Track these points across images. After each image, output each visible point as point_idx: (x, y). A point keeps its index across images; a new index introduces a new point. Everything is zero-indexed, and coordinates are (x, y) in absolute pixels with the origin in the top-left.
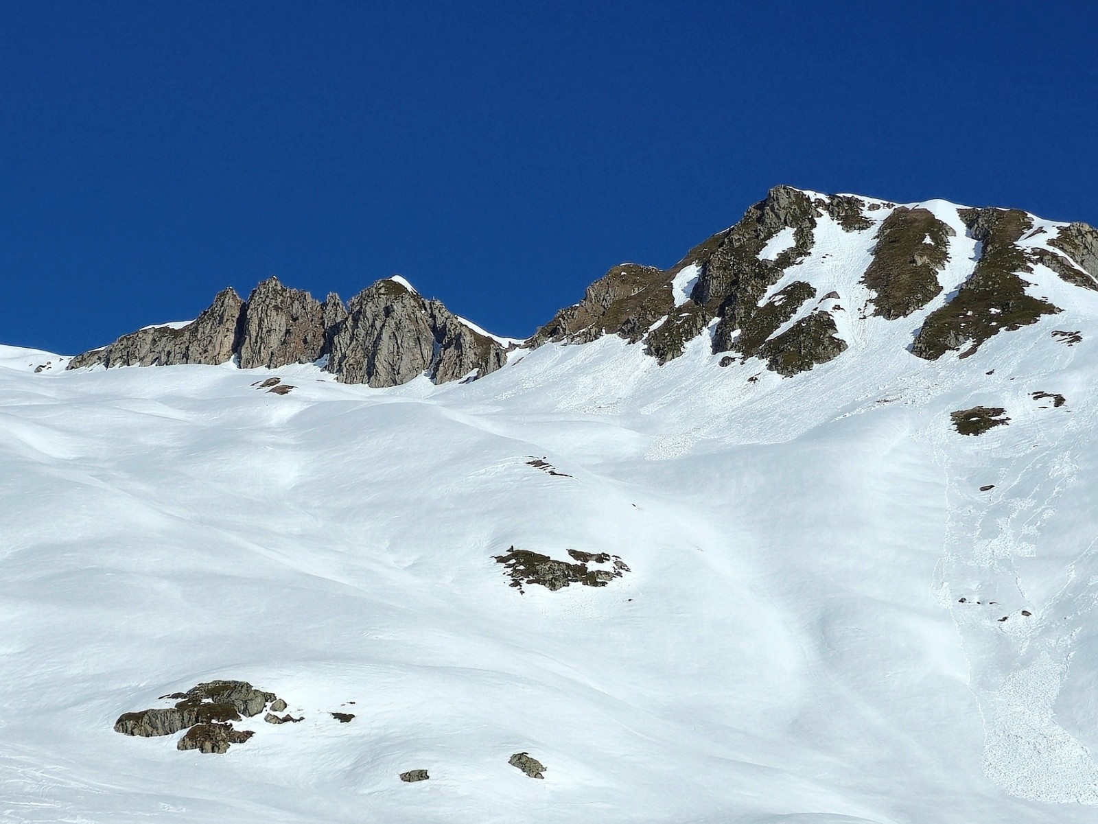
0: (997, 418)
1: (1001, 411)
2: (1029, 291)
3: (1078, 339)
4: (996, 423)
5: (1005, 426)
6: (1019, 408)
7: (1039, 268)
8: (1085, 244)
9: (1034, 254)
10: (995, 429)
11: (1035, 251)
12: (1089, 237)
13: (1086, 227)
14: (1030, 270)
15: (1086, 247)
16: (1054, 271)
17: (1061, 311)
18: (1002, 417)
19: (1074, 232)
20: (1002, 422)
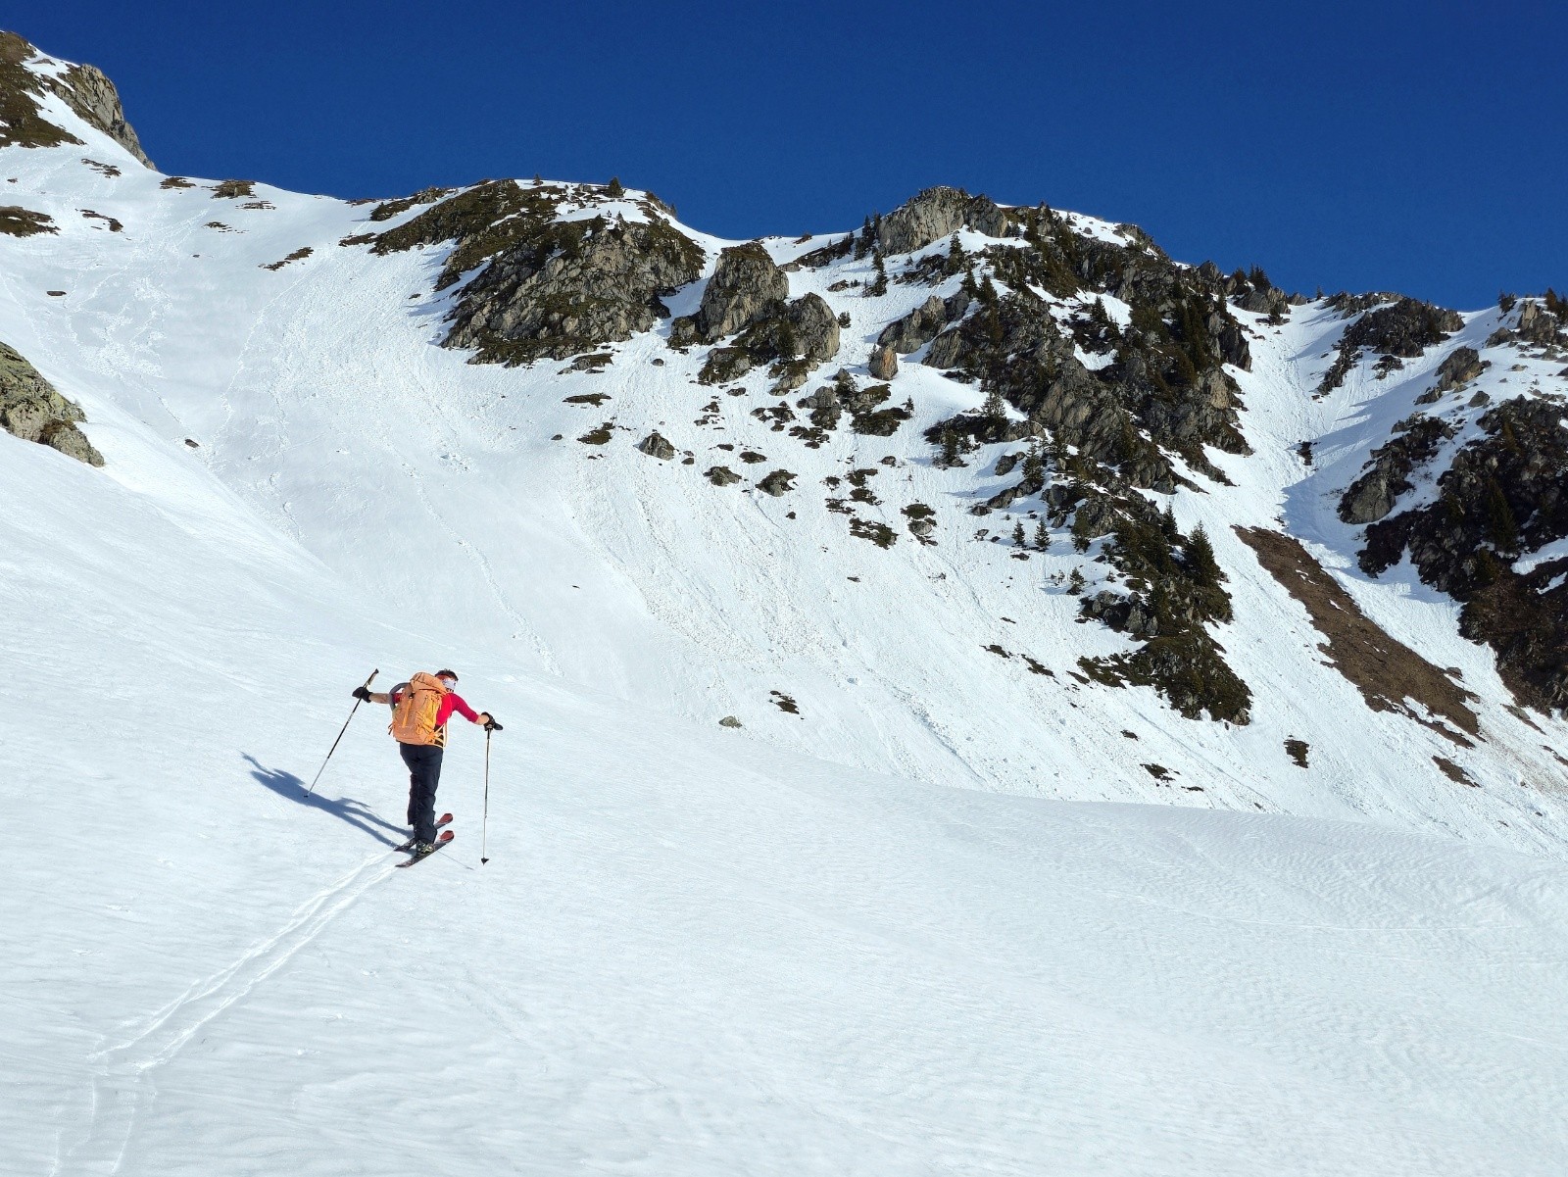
0: (44, 224)
1: (46, 218)
2: (41, 114)
3: (117, 173)
4: (42, 229)
5: (53, 235)
6: (67, 219)
7: (50, 95)
8: (96, 91)
9: (45, 80)
10: (41, 235)
11: (44, 78)
12: (101, 84)
13: (99, 74)
14: (42, 95)
15: (96, 94)
16: (67, 104)
17: (83, 143)
18: (49, 224)
19: (85, 75)
20: (51, 230)
